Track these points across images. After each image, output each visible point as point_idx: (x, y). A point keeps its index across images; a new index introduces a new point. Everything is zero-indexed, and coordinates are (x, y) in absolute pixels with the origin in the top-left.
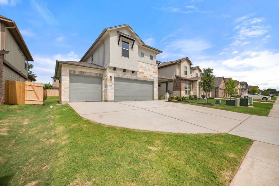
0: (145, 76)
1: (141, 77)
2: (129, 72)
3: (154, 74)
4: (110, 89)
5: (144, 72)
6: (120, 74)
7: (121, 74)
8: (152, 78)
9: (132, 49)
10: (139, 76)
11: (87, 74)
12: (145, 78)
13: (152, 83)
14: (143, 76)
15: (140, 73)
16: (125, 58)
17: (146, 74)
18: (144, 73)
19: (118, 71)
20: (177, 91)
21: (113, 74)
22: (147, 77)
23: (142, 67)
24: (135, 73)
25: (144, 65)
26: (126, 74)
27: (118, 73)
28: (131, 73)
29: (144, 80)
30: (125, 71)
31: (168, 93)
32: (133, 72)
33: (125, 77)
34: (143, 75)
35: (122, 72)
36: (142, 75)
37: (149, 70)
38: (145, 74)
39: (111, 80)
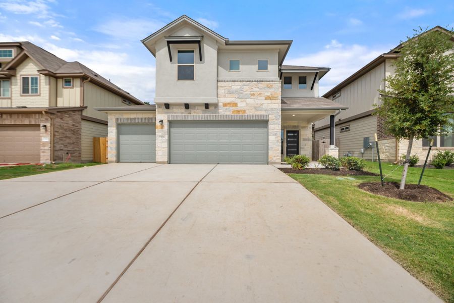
0: (238, 111)
1: (228, 113)
2: (199, 107)
3: (269, 101)
4: (160, 141)
5: (237, 101)
6: (180, 114)
7: (182, 113)
8: (263, 113)
9: (201, 60)
10: (224, 112)
11: (137, 121)
12: (241, 114)
13: (263, 123)
14: (233, 112)
15: (225, 105)
16: (186, 83)
17: (241, 105)
18: (235, 105)
19: (174, 109)
20: (386, 141)
21: (166, 116)
22: (244, 111)
23: (230, 92)
24: (211, 108)
25: (236, 86)
26: (192, 111)
27: (175, 113)
28: (204, 108)
29: (237, 118)
30: (187, 106)
31: (333, 147)
32: (207, 106)
33: (190, 118)
34: (235, 108)
35: (183, 109)
36: (231, 108)
37: (253, 95)
38: (239, 105)
39: (162, 127)
